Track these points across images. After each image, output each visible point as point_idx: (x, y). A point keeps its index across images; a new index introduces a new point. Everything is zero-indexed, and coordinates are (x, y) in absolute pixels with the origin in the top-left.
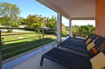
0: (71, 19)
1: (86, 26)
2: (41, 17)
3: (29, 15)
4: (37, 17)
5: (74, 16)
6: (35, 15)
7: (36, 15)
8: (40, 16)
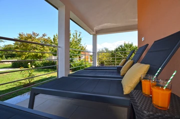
0: (96, 33)
1: (121, 46)
2: (46, 37)
3: (20, 35)
4: (37, 37)
5: (100, 24)
6: (32, 33)
7: (34, 34)
8: (44, 35)
